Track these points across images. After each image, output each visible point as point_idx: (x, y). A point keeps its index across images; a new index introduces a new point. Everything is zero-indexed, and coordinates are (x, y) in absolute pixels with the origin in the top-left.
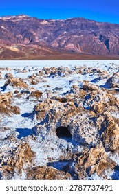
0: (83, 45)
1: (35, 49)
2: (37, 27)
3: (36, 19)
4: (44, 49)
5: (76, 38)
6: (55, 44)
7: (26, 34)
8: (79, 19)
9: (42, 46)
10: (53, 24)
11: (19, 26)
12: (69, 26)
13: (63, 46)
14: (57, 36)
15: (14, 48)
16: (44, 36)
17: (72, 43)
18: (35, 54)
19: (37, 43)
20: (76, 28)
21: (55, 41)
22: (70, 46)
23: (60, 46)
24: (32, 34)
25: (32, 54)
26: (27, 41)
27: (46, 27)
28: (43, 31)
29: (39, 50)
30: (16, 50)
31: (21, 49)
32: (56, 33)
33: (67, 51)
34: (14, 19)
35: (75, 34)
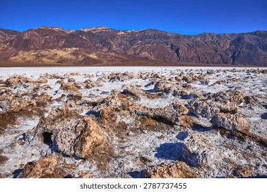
0: (156, 53)
1: (113, 56)
2: (115, 37)
3: (114, 30)
4: (120, 56)
5: (150, 47)
6: (131, 52)
7: (105, 43)
8: (152, 30)
9: (118, 54)
10: (129, 34)
11: (98, 37)
12: (143, 36)
13: (138, 54)
14: (132, 45)
15: (93, 56)
16: (120, 45)
17: (146, 51)
18: (112, 61)
19: (114, 51)
20: (150, 38)
21: (131, 49)
22: (145, 54)
23: (135, 54)
24: (110, 43)
25: (110, 61)
26: (105, 49)
27: (123, 37)
28: (120, 41)
29: (116, 58)
30: (95, 57)
31: (99, 57)
32: (132, 42)
33: (141, 59)
34: (94, 30)
35: (148, 43)
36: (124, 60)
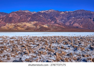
0: (83, 24)
1: (57, 26)
2: (59, 15)
3: (58, 11)
4: (61, 26)
5: (79, 20)
6: (68, 24)
7: (53, 19)
8: (81, 10)
9: (60, 25)
10: (67, 13)
11: (49, 15)
12: (76, 14)
13: (72, 25)
14: (69, 20)
15: (46, 26)
16: (62, 19)
17: (77, 23)
19: (58, 23)
20: (80, 15)
21: (68, 22)
22: (76, 25)
23: (70, 25)
24: (56, 19)
25: (55, 29)
26: (53, 22)
27: (63, 15)
28: (61, 17)
29: (58, 27)
30: (47, 27)
31: (49, 26)
32: (68, 18)
34: (47, 12)
35: (79, 18)
36: (63, 28)
